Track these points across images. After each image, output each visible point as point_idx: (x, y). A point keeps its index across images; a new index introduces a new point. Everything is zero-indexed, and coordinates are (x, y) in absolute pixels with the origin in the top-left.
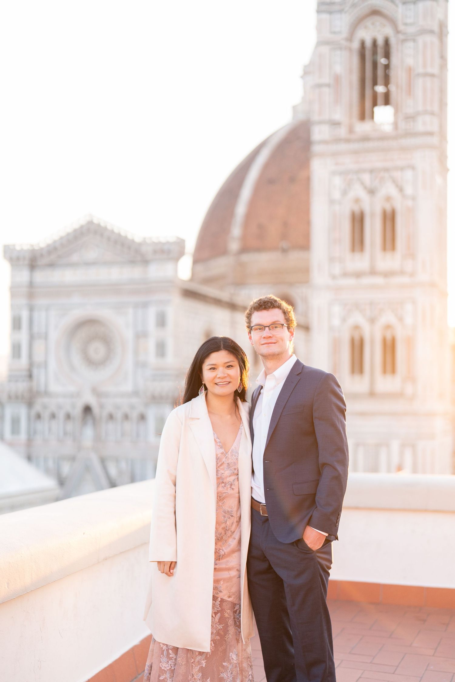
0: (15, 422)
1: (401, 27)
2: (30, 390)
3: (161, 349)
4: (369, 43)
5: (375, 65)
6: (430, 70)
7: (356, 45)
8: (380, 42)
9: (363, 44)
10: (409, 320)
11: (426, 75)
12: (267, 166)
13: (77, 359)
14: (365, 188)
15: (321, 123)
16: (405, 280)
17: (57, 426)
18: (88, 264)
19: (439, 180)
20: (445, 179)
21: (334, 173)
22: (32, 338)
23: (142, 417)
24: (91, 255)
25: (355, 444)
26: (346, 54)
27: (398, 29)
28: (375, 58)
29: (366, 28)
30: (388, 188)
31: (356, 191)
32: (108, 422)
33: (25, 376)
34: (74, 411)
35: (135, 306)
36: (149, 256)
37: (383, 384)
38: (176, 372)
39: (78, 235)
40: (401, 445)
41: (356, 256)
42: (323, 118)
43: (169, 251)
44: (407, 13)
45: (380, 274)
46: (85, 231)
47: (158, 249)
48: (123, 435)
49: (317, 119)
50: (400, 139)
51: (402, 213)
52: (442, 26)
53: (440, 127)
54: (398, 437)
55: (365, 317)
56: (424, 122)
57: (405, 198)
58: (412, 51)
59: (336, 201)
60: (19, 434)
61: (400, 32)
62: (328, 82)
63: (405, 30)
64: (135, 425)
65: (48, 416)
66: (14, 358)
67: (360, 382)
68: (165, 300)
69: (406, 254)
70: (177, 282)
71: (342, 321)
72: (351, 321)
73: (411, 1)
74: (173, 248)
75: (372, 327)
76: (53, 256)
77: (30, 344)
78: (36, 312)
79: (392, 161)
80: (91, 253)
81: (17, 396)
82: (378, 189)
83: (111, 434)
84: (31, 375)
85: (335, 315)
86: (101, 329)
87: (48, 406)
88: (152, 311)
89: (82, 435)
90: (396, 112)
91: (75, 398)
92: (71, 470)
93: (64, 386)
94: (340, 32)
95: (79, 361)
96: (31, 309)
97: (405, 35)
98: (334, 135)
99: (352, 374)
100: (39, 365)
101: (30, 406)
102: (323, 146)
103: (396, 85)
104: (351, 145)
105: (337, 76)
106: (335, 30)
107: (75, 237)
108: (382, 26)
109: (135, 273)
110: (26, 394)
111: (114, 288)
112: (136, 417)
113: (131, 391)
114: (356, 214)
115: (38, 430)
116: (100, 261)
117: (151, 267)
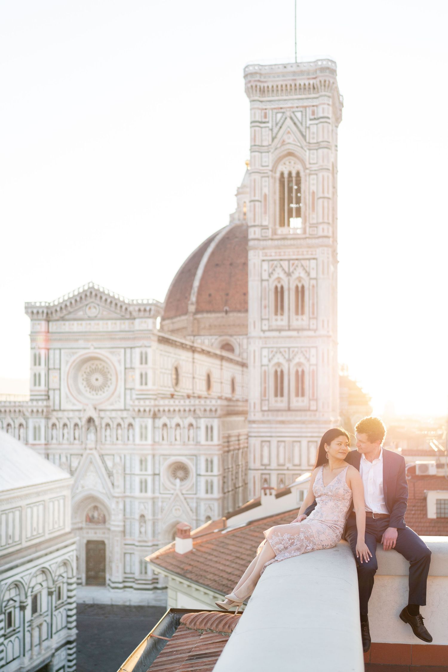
0: (36, 429)
1: (308, 166)
2: (47, 407)
3: (143, 378)
4: (286, 175)
5: (290, 189)
6: (326, 195)
7: (278, 175)
8: (294, 174)
9: (282, 174)
10: (313, 361)
11: (324, 198)
12: (213, 254)
13: (82, 385)
14: (285, 272)
15: (254, 226)
16: (311, 333)
17: (69, 432)
18: (90, 319)
19: (332, 268)
20: (336, 268)
21: (263, 261)
22: (49, 369)
23: (130, 425)
24: (93, 312)
25: (278, 441)
26: (271, 181)
27: (305, 166)
28: (291, 185)
29: (285, 164)
30: (300, 273)
31: (278, 274)
32: (106, 430)
33: (44, 397)
34: (81, 422)
35: (125, 348)
36: (135, 314)
37: (297, 402)
38: (155, 395)
39: (83, 297)
40: (309, 442)
41: (279, 317)
42: (256, 223)
43: (150, 310)
44: (311, 156)
45: (294, 330)
46: (88, 294)
47: (142, 309)
48: (117, 439)
49: (253, 224)
50: (307, 239)
51: (309, 289)
52: (334, 166)
53: (334, 233)
54: (306, 437)
55: (285, 358)
56: (323, 229)
57: (311, 279)
58: (315, 182)
59: (265, 280)
60: (40, 439)
61: (307, 169)
62: (260, 199)
63: (311, 167)
64: (126, 430)
65: (61, 425)
66: (35, 385)
67: (282, 401)
68: (147, 344)
69: (311, 316)
70: (156, 332)
71: (269, 361)
72: (275, 360)
73: (315, 148)
74: (153, 308)
75: (289, 365)
76: (64, 312)
77: (48, 375)
78: (51, 352)
79: (303, 255)
80: (93, 310)
81: (38, 411)
82: (293, 272)
83: (108, 438)
84: (49, 397)
85: (265, 357)
86: (101, 364)
87: (61, 418)
88: (137, 352)
89: (87, 439)
90: (304, 222)
91: (82, 413)
92: (79, 463)
93: (74, 404)
94: (268, 166)
95: (85, 387)
96: (48, 349)
97: (311, 171)
98: (264, 235)
99: (276, 395)
100: (54, 390)
101: (47, 418)
102: (256, 242)
103: (305, 204)
104: (276, 243)
105: (265, 195)
106: (264, 164)
107: (81, 298)
108: (295, 163)
109: (125, 325)
110: (45, 410)
111: (111, 336)
112: (126, 426)
113: (123, 408)
114: (279, 289)
115: (55, 436)
116: (99, 316)
117: (137, 321)
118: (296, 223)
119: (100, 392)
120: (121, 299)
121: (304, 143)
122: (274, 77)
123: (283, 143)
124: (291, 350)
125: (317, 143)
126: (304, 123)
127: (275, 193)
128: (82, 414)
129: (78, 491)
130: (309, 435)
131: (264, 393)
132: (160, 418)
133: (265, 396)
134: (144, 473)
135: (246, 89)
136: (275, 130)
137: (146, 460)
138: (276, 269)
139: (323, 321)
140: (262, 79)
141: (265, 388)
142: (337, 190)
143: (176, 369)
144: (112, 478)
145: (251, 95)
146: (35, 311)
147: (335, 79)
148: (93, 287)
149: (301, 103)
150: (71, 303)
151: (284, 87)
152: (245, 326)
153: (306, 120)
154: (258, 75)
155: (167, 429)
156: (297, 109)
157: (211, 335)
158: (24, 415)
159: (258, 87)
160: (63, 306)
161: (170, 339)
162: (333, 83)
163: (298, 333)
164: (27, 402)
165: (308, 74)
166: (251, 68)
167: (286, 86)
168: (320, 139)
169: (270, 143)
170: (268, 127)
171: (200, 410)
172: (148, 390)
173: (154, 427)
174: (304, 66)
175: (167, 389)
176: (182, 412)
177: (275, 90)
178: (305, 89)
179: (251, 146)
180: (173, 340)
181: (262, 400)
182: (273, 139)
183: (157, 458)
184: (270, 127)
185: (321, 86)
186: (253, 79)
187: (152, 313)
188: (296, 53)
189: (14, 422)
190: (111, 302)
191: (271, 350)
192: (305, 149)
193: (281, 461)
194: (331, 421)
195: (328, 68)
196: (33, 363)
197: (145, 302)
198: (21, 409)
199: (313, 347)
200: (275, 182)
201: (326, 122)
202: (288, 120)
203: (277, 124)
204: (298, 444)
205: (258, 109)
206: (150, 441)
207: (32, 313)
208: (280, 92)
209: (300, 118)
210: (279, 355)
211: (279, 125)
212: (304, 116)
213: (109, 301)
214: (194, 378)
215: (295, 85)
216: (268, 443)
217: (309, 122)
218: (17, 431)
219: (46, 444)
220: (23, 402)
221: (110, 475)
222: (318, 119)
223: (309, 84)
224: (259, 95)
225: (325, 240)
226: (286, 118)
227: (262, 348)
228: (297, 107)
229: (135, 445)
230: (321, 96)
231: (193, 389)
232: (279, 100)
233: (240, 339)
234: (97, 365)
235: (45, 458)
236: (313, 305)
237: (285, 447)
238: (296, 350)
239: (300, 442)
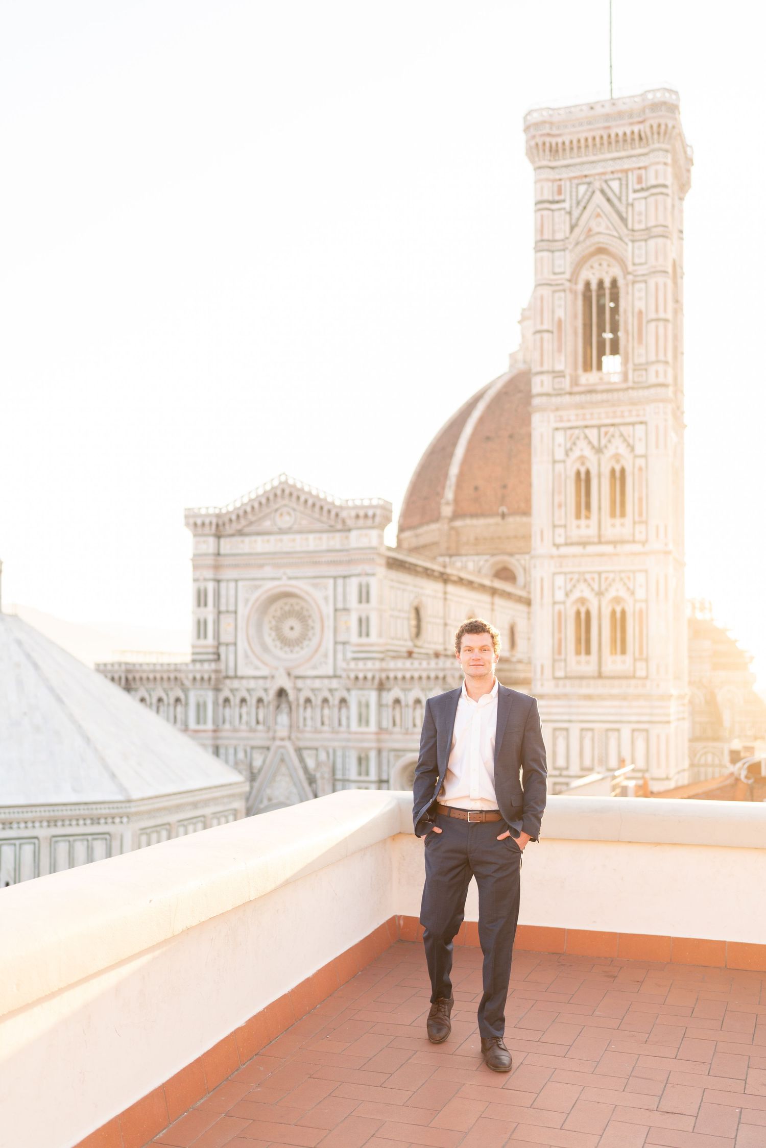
0: (200, 707)
1: (631, 268)
2: (217, 671)
3: (363, 625)
4: (594, 286)
5: (601, 309)
6: (662, 315)
7: (580, 287)
8: (607, 284)
9: (588, 285)
10: (640, 594)
11: (658, 320)
12: (481, 420)
13: (269, 638)
14: (593, 447)
15: (542, 373)
16: (637, 548)
17: (249, 712)
18: (282, 532)
19: (673, 437)
20: (681, 436)
21: (557, 429)
22: (219, 613)
23: (343, 701)
24: (285, 521)
25: (582, 730)
26: (570, 296)
27: (626, 269)
28: (602, 302)
29: (592, 267)
30: (617, 447)
31: (582, 450)
32: (305, 708)
33: (211, 657)
34: (267, 695)
35: (335, 578)
36: (350, 523)
37: (613, 664)
38: (382, 652)
39: (271, 497)
40: (633, 731)
41: (583, 522)
42: (545, 368)
43: (374, 516)
44: (636, 252)
45: (608, 543)
46: (279, 492)
47: (362, 513)
48: (323, 723)
49: (538, 369)
50: (630, 391)
51: (633, 474)
52: (676, 267)
53: (675, 378)
54: (629, 722)
55: (593, 590)
56: (657, 373)
57: (636, 457)
58: (643, 294)
59: (559, 462)
60: (205, 723)
61: (629, 273)
62: (550, 328)
63: (635, 271)
64: (336, 710)
65: (238, 701)
66: (199, 637)
67: (588, 663)
68: (370, 571)
69: (637, 519)
70: (383, 551)
71: (567, 595)
72: (576, 594)
73: (643, 237)
74: (378, 512)
75: (600, 601)
76: (243, 522)
77: (217, 622)
78: (223, 585)
79: (623, 416)
80: (287, 518)
81: (202, 679)
82: (606, 447)
83: (309, 722)
84: (219, 655)
85: (560, 588)
86: (298, 604)
87: (237, 690)
88: (353, 583)
89: (276, 723)
90: (625, 362)
91: (268, 681)
92: (264, 762)
93: (257, 668)
94: (563, 273)
95: (274, 640)
96: (218, 581)
97: (635, 276)
98: (557, 386)
99: (578, 653)
100: (227, 645)
101: (217, 690)
102: (544, 399)
103: (627, 332)
104: (577, 398)
105: (560, 321)
106: (557, 270)
107: (268, 499)
108: (609, 266)
109: (335, 541)
110: (213, 676)
111: (312, 558)
112: (337, 702)
113: (331, 673)
114: (583, 476)
115: (228, 718)
116: (296, 527)
117: (354, 534)
118: (611, 363)
119: (297, 649)
120: (329, 499)
121: (624, 231)
122: (574, 126)
123: (589, 233)
124: (603, 576)
125: (647, 229)
126: (624, 198)
127: (575, 316)
128: (268, 684)
129: (262, 806)
130: (634, 718)
131: (558, 649)
132: (389, 690)
133: (560, 653)
134: (363, 778)
135: (527, 150)
136: (576, 214)
137: (367, 758)
138: (578, 442)
139: (657, 527)
140: (555, 132)
141: (560, 641)
142: (682, 305)
143: (417, 611)
144: (314, 785)
145: (537, 159)
146: (199, 522)
147: (675, 119)
148: (286, 482)
149: (618, 166)
150: (253, 508)
151: (590, 140)
152: (527, 538)
153: (627, 193)
154: (547, 126)
155: (401, 708)
156: (611, 176)
157: (478, 554)
158: (182, 684)
159: (547, 145)
160: (241, 513)
161: (405, 562)
162: (674, 127)
163: (615, 547)
164: (187, 664)
165: (631, 116)
166: (535, 115)
167: (594, 138)
168: (652, 223)
169: (568, 234)
170: (564, 209)
171: (453, 677)
172: (371, 645)
173: (380, 705)
174: (624, 103)
175: (402, 643)
176: (424, 681)
177: (575, 147)
178: (625, 141)
179: (536, 242)
180: (411, 564)
181: (554, 661)
182: (572, 228)
183: (384, 754)
184: (568, 209)
185: (652, 134)
186: (540, 132)
187: (377, 519)
188: (611, 83)
189: (167, 695)
190: (314, 505)
191: (569, 576)
192: (626, 240)
193: (587, 763)
194: (671, 696)
195: (664, 103)
196: (195, 603)
197: (366, 503)
198: (178, 675)
199: (640, 571)
200: (576, 298)
201: (662, 194)
202: (598, 194)
203: (578, 203)
204: (616, 734)
205: (548, 180)
206: (373, 727)
207: (195, 524)
208: (583, 149)
209: (617, 191)
210: (582, 586)
211: (583, 204)
212: (624, 187)
213: (310, 502)
214: (446, 625)
215: (609, 136)
216: (564, 733)
217: (632, 196)
218: (172, 709)
219: (215, 731)
220: (181, 664)
221: (311, 780)
222: (648, 189)
223: (633, 133)
224: (549, 158)
225: (660, 390)
226: (593, 192)
227: (554, 574)
228: (612, 172)
229: (350, 733)
230: (653, 150)
231: (444, 643)
232: (583, 164)
233: (525, 560)
234: (292, 605)
235: (214, 753)
236: (640, 499)
237: (593, 739)
238: (611, 576)
239: (618, 730)
